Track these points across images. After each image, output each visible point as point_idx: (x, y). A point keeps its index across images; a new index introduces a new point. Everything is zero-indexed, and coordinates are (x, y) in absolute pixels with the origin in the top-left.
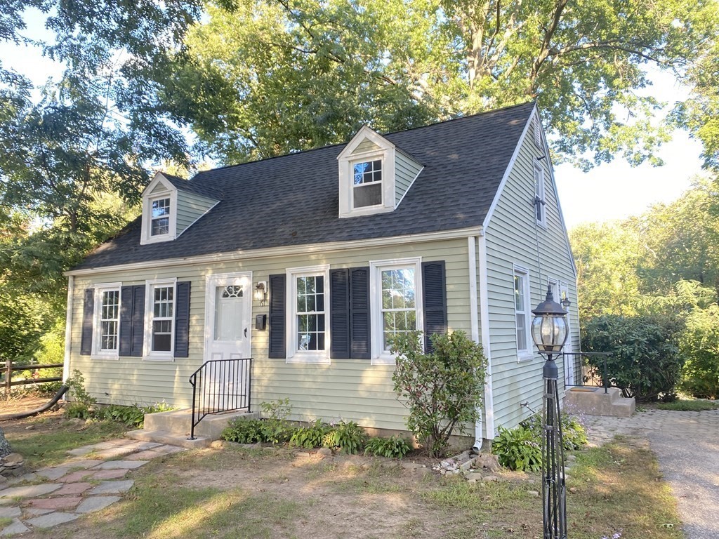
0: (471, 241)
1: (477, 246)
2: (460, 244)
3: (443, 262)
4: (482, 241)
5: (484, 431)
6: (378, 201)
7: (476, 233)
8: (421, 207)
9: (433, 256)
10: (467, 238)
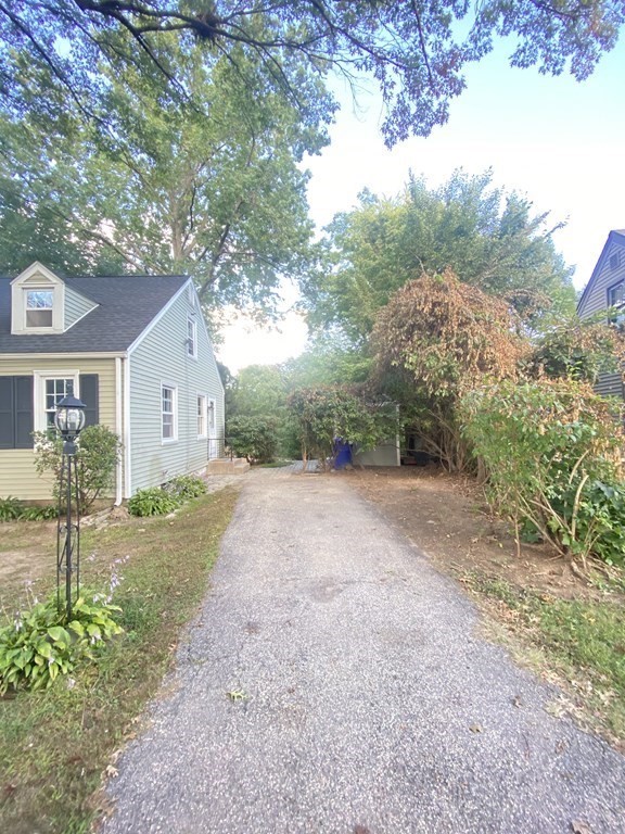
0: (118, 361)
1: (123, 365)
2: (111, 362)
3: (97, 375)
4: (127, 363)
5: (123, 493)
6: (50, 324)
7: (121, 355)
8: (86, 333)
9: (90, 369)
10: (114, 359)
